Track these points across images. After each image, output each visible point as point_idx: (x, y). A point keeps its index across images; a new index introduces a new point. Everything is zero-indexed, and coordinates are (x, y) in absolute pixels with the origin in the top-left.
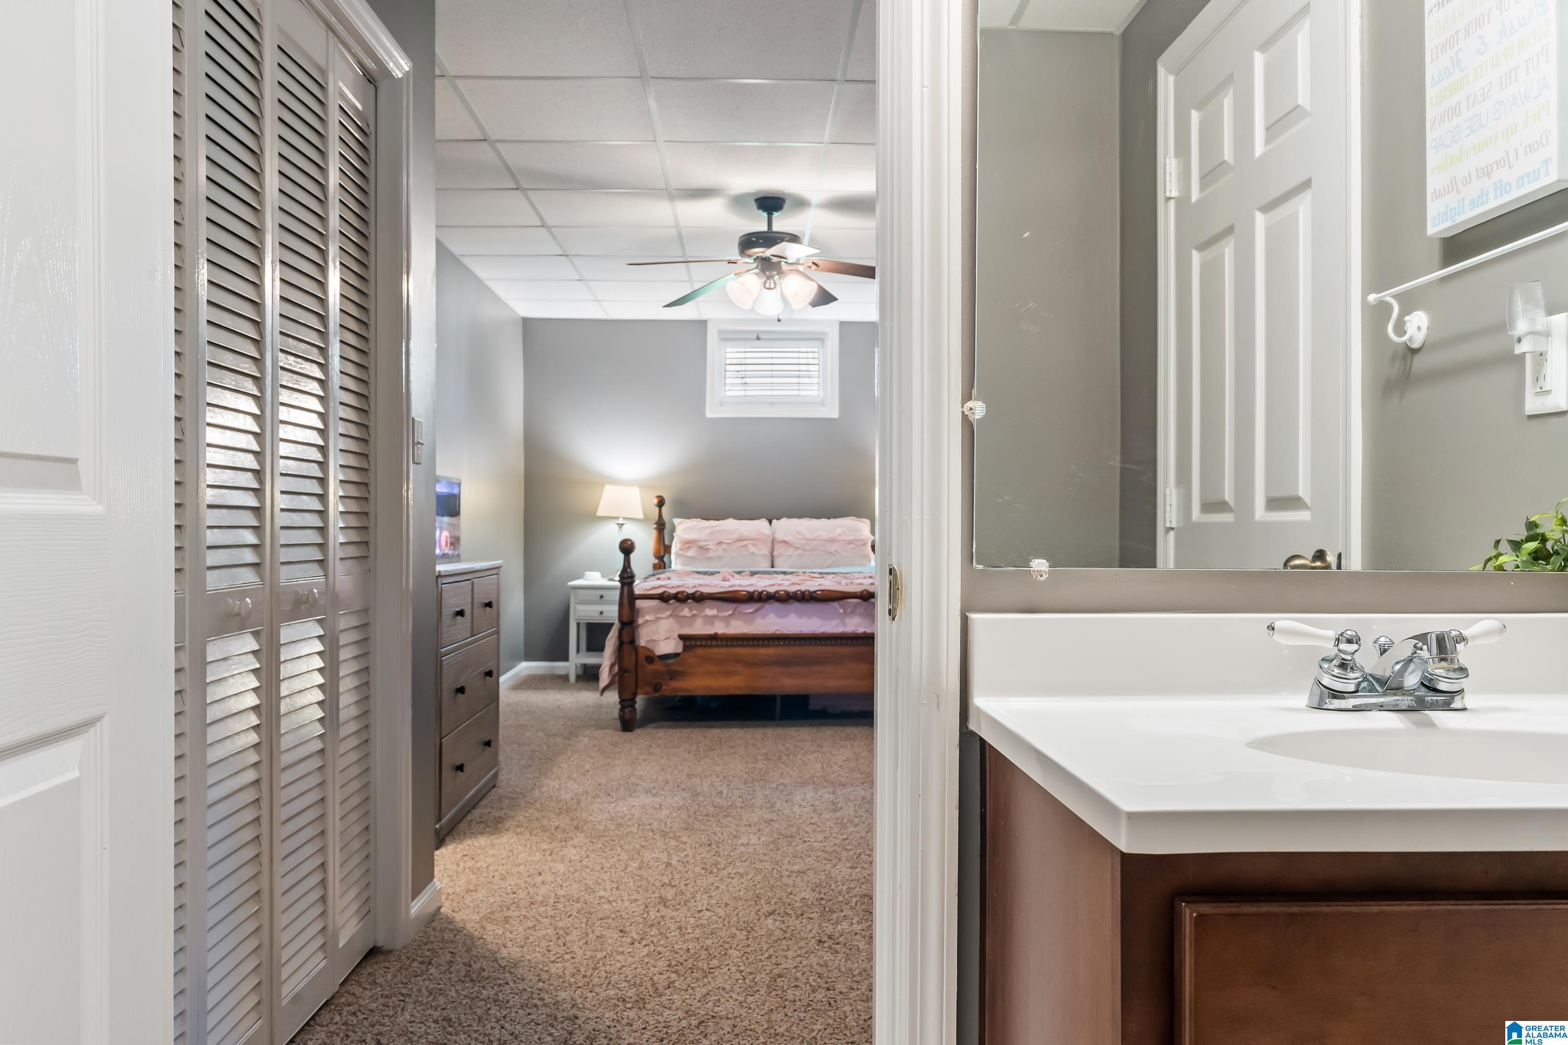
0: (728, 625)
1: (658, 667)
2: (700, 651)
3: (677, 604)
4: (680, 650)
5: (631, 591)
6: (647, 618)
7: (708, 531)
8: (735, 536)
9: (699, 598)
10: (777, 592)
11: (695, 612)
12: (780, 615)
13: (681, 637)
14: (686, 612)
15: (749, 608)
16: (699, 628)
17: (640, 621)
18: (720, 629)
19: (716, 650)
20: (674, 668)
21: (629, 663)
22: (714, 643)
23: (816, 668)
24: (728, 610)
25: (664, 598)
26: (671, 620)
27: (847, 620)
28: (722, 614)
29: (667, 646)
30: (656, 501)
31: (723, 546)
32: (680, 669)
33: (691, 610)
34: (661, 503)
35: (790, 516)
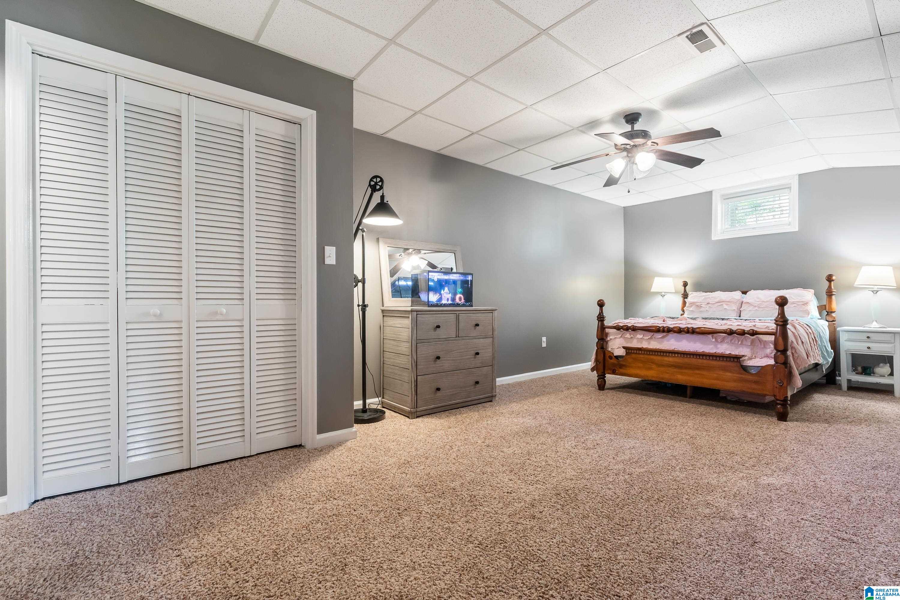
0: (649, 343)
1: (614, 361)
2: (634, 356)
3: (625, 331)
4: (624, 355)
5: (603, 325)
6: (611, 337)
7: (703, 297)
8: (717, 300)
9: (634, 329)
10: (674, 328)
11: (632, 336)
12: (678, 340)
13: (624, 348)
14: (628, 335)
15: (659, 335)
16: (635, 344)
17: (608, 339)
18: (645, 345)
19: (642, 356)
20: (622, 363)
21: (601, 358)
22: (640, 352)
23: (698, 372)
24: (649, 335)
25: (618, 328)
26: (621, 339)
27: (719, 346)
28: (645, 338)
29: (620, 352)
30: (682, 284)
31: (709, 305)
32: (624, 363)
33: (630, 334)
34: (685, 284)
35: (756, 289)
